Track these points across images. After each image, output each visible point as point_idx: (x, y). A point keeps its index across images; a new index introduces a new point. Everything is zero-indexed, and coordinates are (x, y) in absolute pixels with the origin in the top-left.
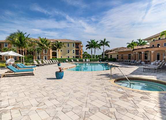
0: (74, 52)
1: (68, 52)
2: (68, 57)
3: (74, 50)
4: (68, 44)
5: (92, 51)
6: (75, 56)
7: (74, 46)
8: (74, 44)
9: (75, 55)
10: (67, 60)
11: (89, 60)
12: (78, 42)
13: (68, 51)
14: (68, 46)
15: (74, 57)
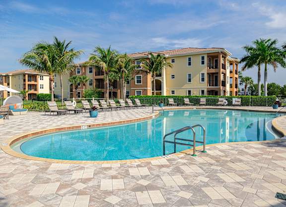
0: (203, 79)
1: (190, 80)
2: (190, 92)
3: (203, 74)
4: (190, 59)
5: (259, 72)
6: (206, 91)
7: (203, 63)
8: (203, 58)
9: (205, 86)
10: (187, 101)
11: (240, 100)
12: (216, 50)
13: (190, 75)
14: (190, 64)
15: (203, 92)
